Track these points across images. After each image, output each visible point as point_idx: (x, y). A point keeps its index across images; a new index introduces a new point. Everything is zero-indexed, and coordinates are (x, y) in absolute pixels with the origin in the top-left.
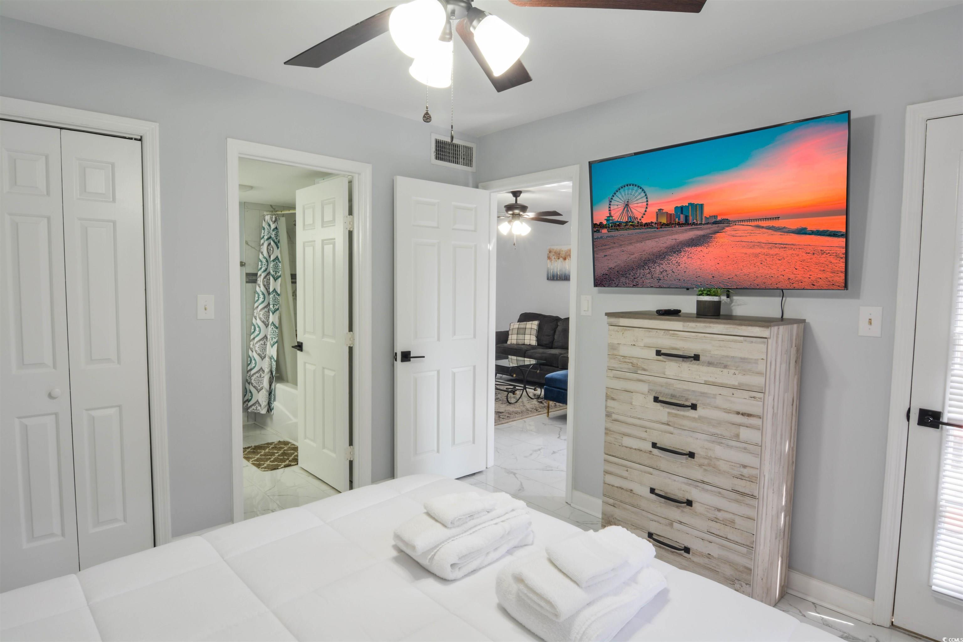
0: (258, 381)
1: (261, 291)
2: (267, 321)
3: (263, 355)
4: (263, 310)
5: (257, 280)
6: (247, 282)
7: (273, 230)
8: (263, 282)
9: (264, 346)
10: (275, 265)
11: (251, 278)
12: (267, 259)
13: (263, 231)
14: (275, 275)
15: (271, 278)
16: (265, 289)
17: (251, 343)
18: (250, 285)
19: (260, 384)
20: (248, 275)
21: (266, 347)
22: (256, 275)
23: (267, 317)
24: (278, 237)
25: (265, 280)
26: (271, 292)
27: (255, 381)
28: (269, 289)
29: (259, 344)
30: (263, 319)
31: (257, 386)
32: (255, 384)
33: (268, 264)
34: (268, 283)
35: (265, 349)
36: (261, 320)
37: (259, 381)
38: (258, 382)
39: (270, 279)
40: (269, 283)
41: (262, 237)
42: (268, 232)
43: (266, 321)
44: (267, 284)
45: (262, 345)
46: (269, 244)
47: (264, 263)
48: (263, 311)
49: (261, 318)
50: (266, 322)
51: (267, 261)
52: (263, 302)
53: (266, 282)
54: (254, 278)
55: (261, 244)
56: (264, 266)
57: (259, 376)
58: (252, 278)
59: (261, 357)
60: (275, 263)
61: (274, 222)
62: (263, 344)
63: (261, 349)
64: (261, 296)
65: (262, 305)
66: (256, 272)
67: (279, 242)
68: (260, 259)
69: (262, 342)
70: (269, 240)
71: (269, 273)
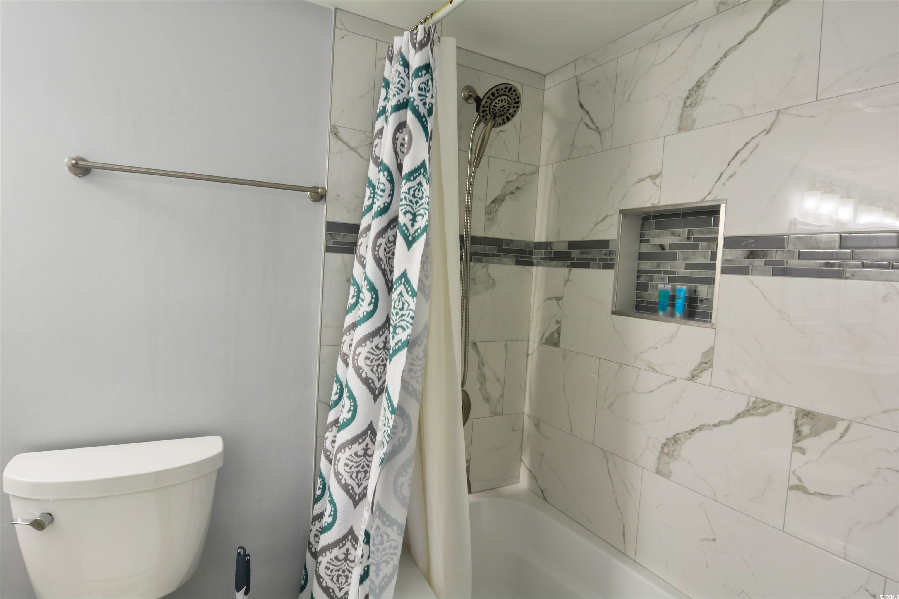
0: (337, 573)
1: (366, 278)
2: (379, 379)
3: (358, 490)
4: (368, 343)
5: (355, 244)
6: (328, 249)
7: (417, 74)
8: (374, 250)
9: (364, 461)
10: (412, 192)
11: (339, 239)
12: (390, 174)
13: (383, 92)
14: (409, 227)
15: (400, 239)
16: (380, 272)
17: (328, 434)
18: (336, 258)
19: (344, 581)
20: (331, 227)
21: (371, 462)
22: (354, 229)
23: (378, 365)
24: (429, 95)
25: (380, 241)
26: (394, 280)
27: (328, 572)
28: (392, 272)
29: (348, 452)
30: (367, 372)
31: (335, 587)
32: (327, 581)
33: (393, 191)
34: (390, 255)
35: (366, 468)
36: (359, 376)
37: (340, 572)
38: (339, 576)
39: (394, 242)
40: (393, 254)
41: (378, 111)
42: (399, 86)
43: (374, 377)
44: (386, 257)
45: (358, 456)
46: (401, 126)
47: (382, 186)
48: (369, 345)
49: (360, 368)
50: (376, 380)
51: (391, 181)
52: (370, 315)
53: (385, 249)
54: (349, 238)
55: (376, 130)
56: (382, 196)
57: (342, 557)
58: (344, 237)
59: (352, 497)
60: (414, 183)
61: (422, 46)
62: (361, 453)
63: (353, 470)
64: (367, 296)
65: (366, 324)
66: (353, 221)
67: (430, 112)
68: (368, 178)
69: (358, 448)
70: (402, 112)
71: (394, 222)
